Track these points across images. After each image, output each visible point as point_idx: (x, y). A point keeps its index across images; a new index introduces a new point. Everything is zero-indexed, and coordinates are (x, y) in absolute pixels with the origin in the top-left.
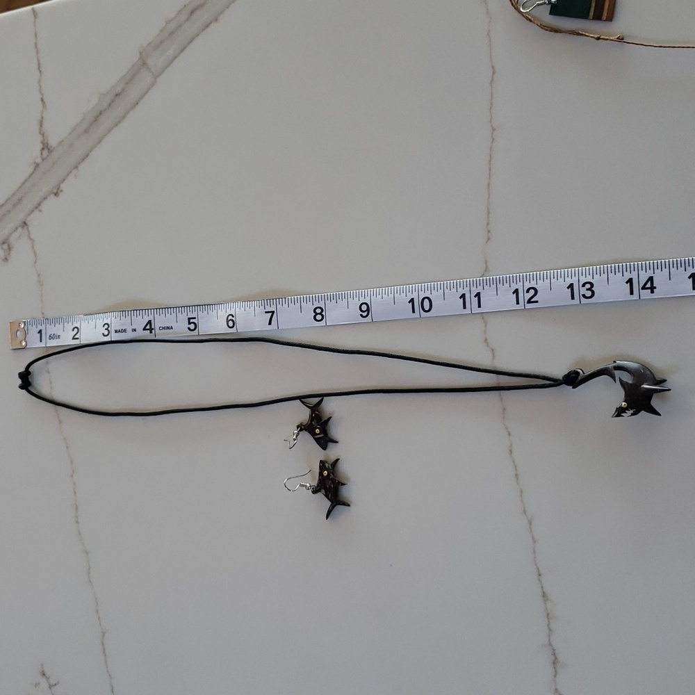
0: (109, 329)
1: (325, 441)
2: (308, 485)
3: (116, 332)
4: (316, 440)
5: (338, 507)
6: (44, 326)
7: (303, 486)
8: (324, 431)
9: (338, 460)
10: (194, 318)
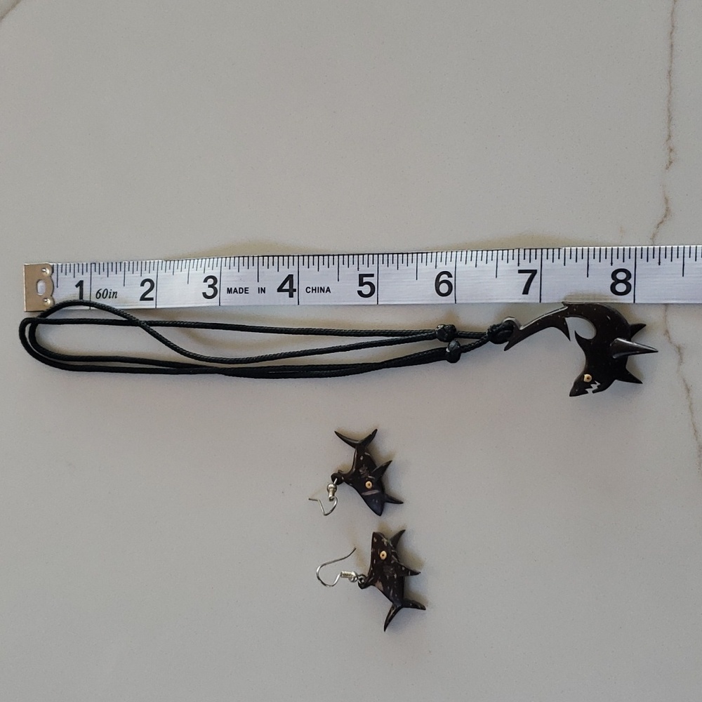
0: (217, 286)
1: (380, 499)
2: (353, 574)
3: (229, 291)
4: (366, 499)
5: (404, 610)
6: (87, 275)
7: (346, 576)
8: (380, 484)
9: (402, 532)
10: (372, 275)
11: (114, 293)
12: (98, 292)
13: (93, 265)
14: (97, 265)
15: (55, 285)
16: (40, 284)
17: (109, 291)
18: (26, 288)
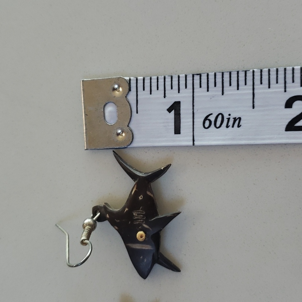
6: (187, 93)
11: (235, 119)
12: (206, 118)
13: (197, 78)
14: (204, 77)
15: (134, 109)
16: (110, 110)
17: (226, 116)
18: (86, 115)
